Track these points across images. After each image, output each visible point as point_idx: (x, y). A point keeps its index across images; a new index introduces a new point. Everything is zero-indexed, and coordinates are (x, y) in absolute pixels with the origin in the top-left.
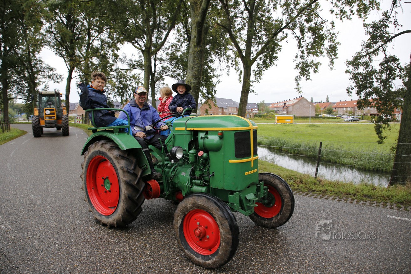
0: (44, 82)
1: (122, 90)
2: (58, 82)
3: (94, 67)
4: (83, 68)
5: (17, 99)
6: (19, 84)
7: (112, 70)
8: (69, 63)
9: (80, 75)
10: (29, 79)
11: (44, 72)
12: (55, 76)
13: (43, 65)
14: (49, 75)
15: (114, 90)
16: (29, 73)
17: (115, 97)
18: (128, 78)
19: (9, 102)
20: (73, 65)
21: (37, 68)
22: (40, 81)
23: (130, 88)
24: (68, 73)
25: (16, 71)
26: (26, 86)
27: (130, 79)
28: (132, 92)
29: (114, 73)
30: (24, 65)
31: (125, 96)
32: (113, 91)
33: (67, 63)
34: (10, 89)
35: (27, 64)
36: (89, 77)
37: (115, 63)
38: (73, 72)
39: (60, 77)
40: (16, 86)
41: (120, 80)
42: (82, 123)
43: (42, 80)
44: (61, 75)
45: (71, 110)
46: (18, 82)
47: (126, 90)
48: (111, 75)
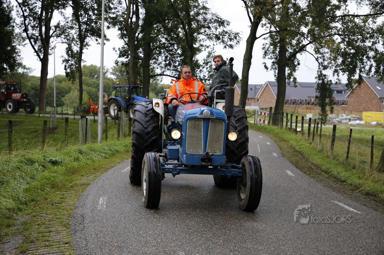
0: (208, 47)
1: (351, 58)
2: (231, 47)
3: (300, 13)
4: (278, 18)
5: (164, 76)
6: (168, 51)
7: (334, 18)
8: (252, 9)
9: (270, 32)
10: (183, 41)
11: (209, 28)
12: (227, 35)
13: (209, 17)
14: (218, 33)
15: (335, 59)
16: (185, 31)
17: (336, 74)
18: (368, 33)
19: (151, 80)
20: (261, 12)
21: (198, 21)
22: (202, 45)
23: (371, 54)
24: (250, 28)
25: (166, 28)
26: (178, 53)
27: (374, 35)
28: (374, 64)
29: (339, 25)
30: (178, 16)
31: (358, 71)
32: (332, 61)
33: (249, 9)
34: (155, 58)
35: (182, 14)
36: (287, 35)
37: (342, 4)
38: (260, 26)
39: (235, 37)
40: (163, 55)
41: (349, 39)
42: (269, 123)
43: (204, 44)
44: (237, 34)
45: (249, 99)
46: (168, 47)
47: (362, 61)
48: (332, 28)
